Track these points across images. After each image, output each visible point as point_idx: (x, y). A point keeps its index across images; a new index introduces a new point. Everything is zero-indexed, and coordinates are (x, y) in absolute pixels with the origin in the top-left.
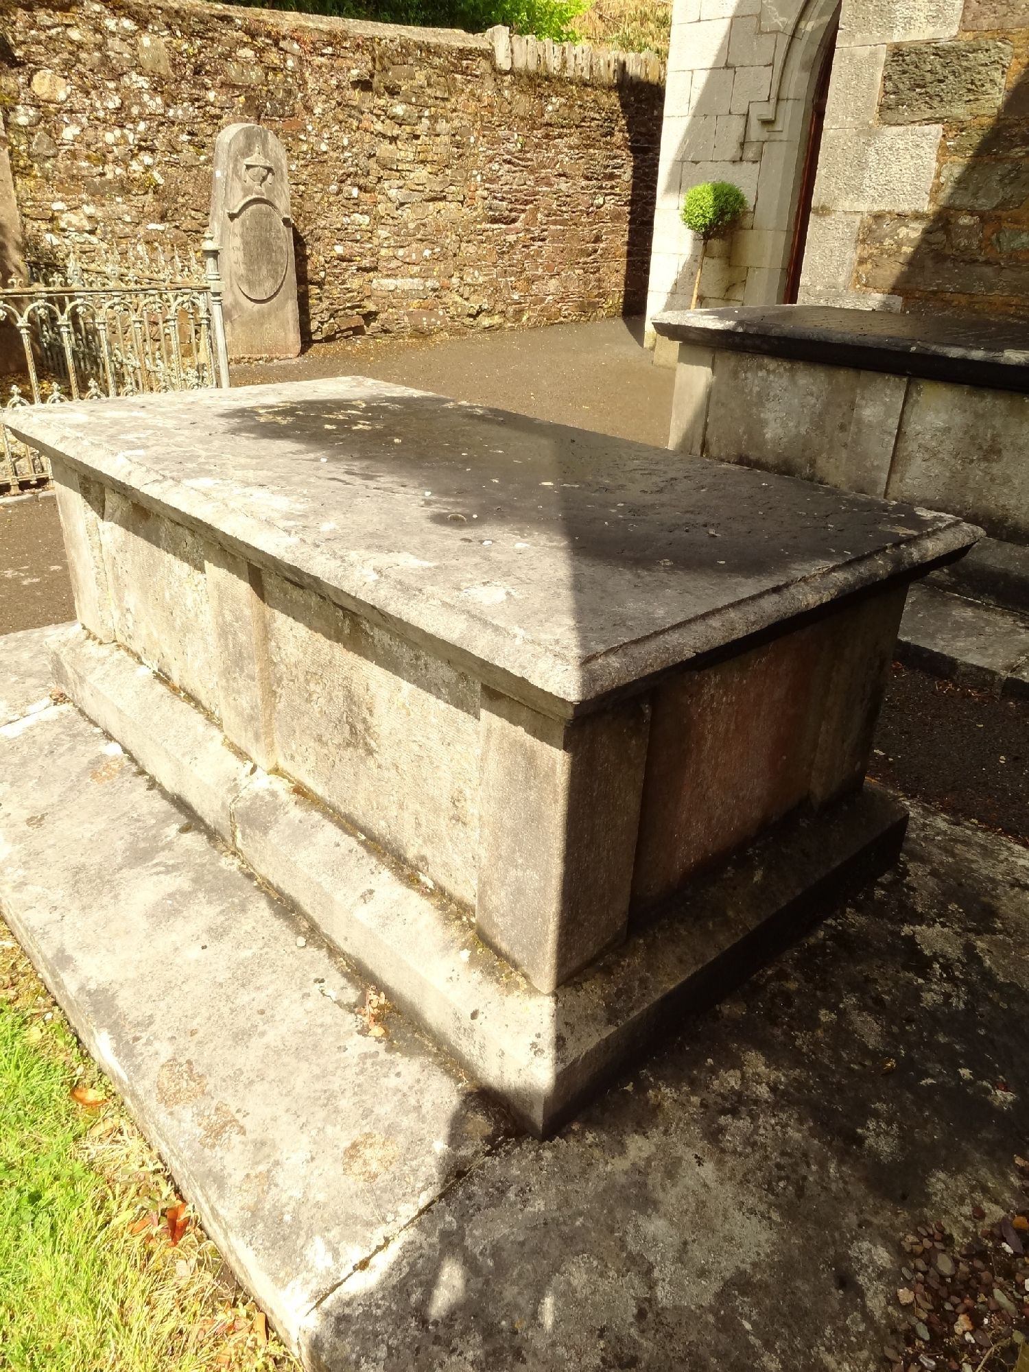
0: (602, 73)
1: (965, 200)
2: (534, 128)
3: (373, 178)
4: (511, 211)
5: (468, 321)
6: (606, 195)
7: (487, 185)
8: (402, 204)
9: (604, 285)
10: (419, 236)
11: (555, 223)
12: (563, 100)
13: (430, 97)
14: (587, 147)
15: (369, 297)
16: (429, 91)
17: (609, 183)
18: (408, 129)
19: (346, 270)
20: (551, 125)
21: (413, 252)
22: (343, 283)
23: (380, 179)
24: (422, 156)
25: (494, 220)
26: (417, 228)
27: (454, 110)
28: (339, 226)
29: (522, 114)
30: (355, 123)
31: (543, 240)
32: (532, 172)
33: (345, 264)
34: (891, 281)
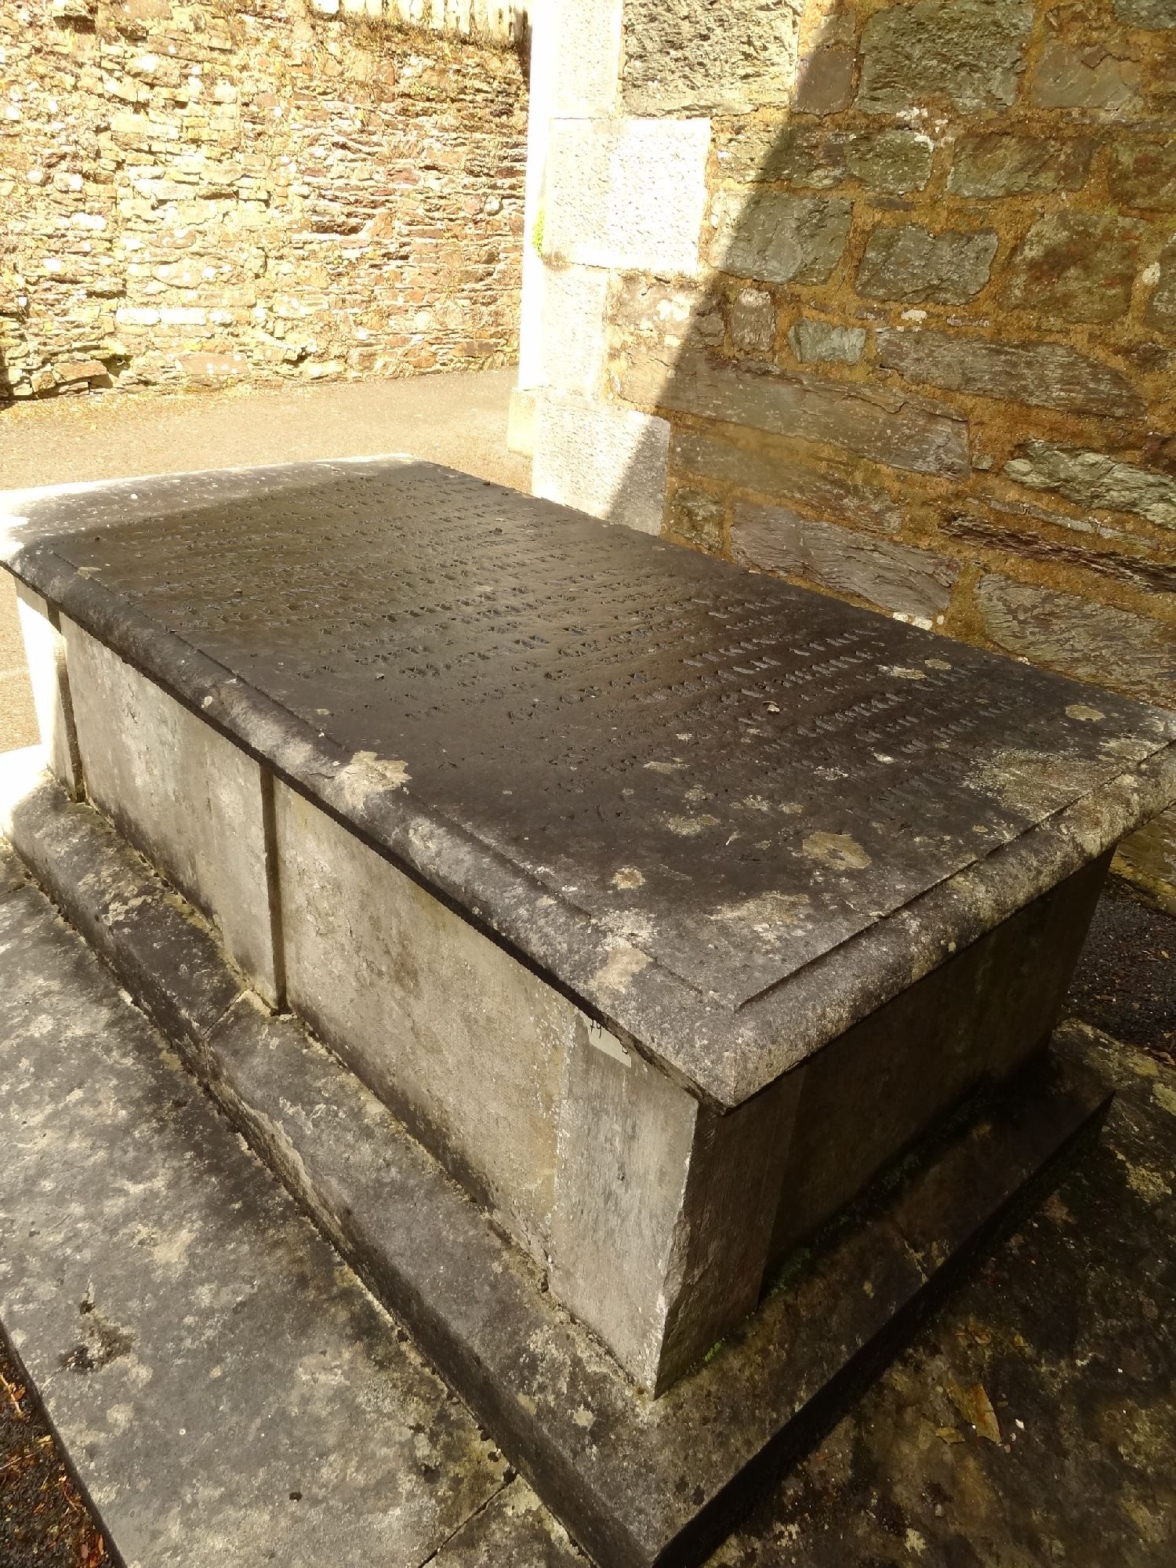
0: (491, 26)
1: (746, 262)
2: (381, 100)
3: (107, 163)
4: (349, 215)
5: (285, 369)
6: (504, 197)
7: (308, 179)
8: (162, 202)
9: (502, 320)
10: (195, 248)
11: (423, 234)
12: (430, 63)
13: (200, 46)
14: (472, 129)
15: (111, 334)
16: (198, 38)
17: (508, 182)
18: (165, 92)
19: (67, 294)
20: (409, 96)
21: (186, 270)
22: (65, 313)
23: (120, 165)
24: (191, 134)
25: (323, 229)
26: (192, 237)
27: (244, 68)
28: (50, 231)
29: (361, 78)
30: (69, 81)
31: (405, 258)
32: (382, 161)
33: (64, 287)
34: (654, 393)
